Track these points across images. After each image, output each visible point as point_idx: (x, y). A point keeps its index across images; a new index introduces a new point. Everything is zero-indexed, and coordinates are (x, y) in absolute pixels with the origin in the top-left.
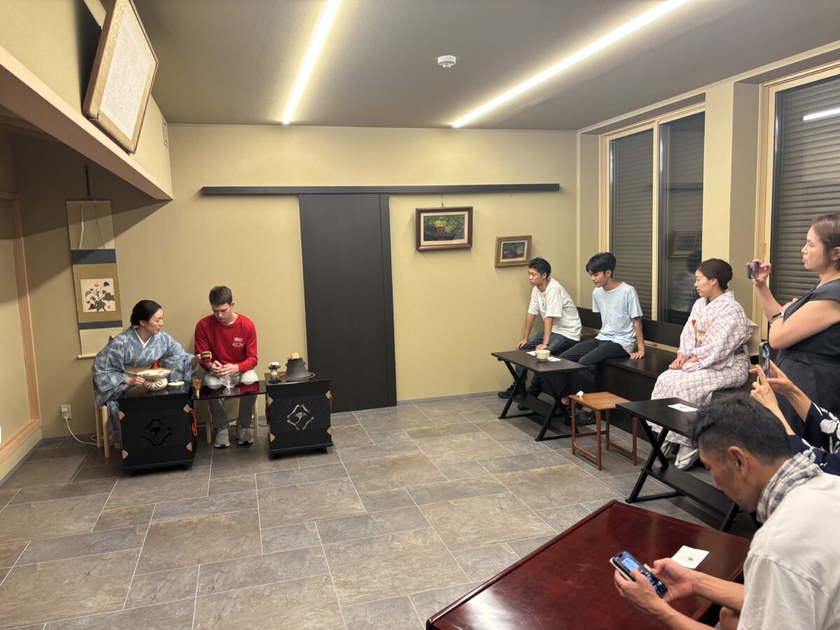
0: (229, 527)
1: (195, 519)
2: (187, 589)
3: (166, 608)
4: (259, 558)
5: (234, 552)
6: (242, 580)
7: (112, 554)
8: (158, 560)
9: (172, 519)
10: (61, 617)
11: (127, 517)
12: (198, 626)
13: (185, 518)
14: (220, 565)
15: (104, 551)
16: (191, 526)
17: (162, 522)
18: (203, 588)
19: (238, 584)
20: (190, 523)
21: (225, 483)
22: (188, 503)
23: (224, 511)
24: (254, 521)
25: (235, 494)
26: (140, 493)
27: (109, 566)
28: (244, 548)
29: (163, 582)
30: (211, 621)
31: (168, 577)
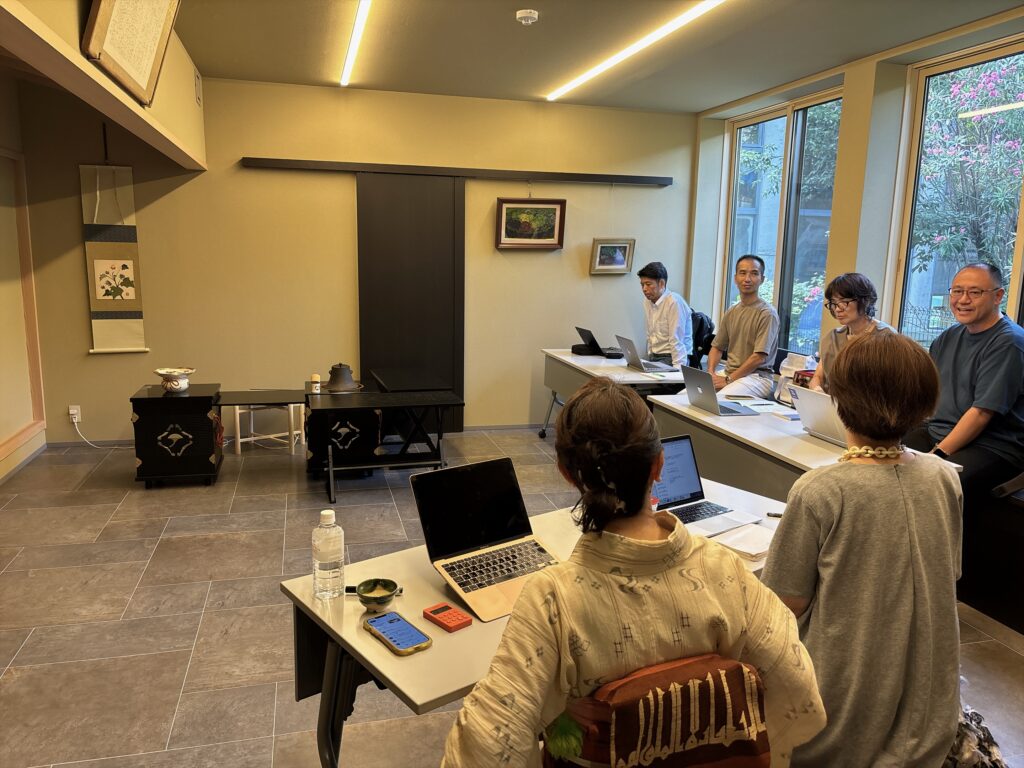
0: (249, 546)
1: (211, 535)
2: (195, 603)
3: (169, 620)
4: (278, 578)
5: (251, 571)
6: (256, 598)
7: (117, 565)
8: (165, 574)
9: (187, 535)
10: (51, 623)
11: (137, 529)
12: (202, 639)
13: (200, 534)
14: (234, 582)
15: (106, 561)
16: (207, 543)
17: (175, 537)
18: (212, 603)
19: (251, 602)
20: (206, 539)
21: (251, 501)
22: (206, 519)
23: (247, 530)
24: (278, 542)
25: (262, 512)
26: (154, 506)
27: (110, 576)
28: (263, 567)
29: (169, 596)
30: (217, 635)
31: (174, 591)
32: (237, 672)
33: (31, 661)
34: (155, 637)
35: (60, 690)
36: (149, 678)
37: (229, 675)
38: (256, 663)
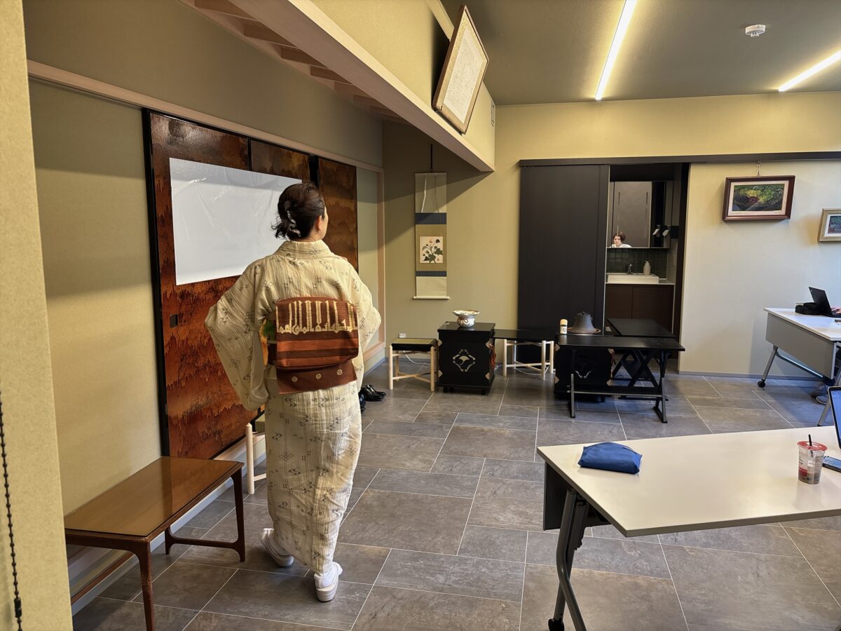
0: (511, 439)
1: (486, 428)
2: (474, 470)
4: (531, 464)
5: (512, 456)
6: (515, 474)
7: (426, 438)
8: (456, 449)
9: (469, 425)
10: (389, 467)
11: (439, 418)
12: (479, 494)
13: (479, 427)
14: (500, 461)
15: (421, 436)
16: (482, 433)
17: (463, 425)
18: (486, 473)
19: (512, 476)
20: (482, 430)
21: (512, 409)
22: (482, 417)
23: (510, 428)
24: (532, 439)
25: (520, 418)
26: (448, 404)
27: (423, 445)
28: (520, 455)
29: (458, 463)
30: (489, 493)
31: (462, 461)
32: (502, 519)
33: (379, 488)
34: (450, 487)
35: (395, 507)
36: (447, 511)
37: (497, 520)
38: (514, 516)
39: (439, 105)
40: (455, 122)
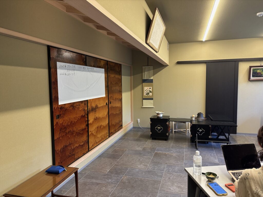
0: (175, 157)
1: (167, 153)
2: (162, 169)
3: (156, 172)
4: (182, 167)
5: (176, 164)
7: (146, 157)
8: (156, 161)
9: (161, 152)
10: (132, 168)
11: (150, 149)
12: (164, 179)
13: (164, 152)
14: (172, 166)
15: (144, 156)
17: (158, 152)
18: (166, 170)
19: (176, 172)
20: (165, 154)
21: (176, 146)
22: (165, 149)
23: (175, 153)
24: (183, 157)
25: (179, 149)
26: (154, 144)
27: (144, 159)
28: (179, 163)
29: (157, 166)
30: (167, 179)
31: (158, 165)
32: (172, 189)
33: (128, 175)
34: (154, 176)
35: (134, 183)
36: (152, 185)
37: (170, 189)
38: (176, 188)
39: (148, 42)
40: (154, 48)
